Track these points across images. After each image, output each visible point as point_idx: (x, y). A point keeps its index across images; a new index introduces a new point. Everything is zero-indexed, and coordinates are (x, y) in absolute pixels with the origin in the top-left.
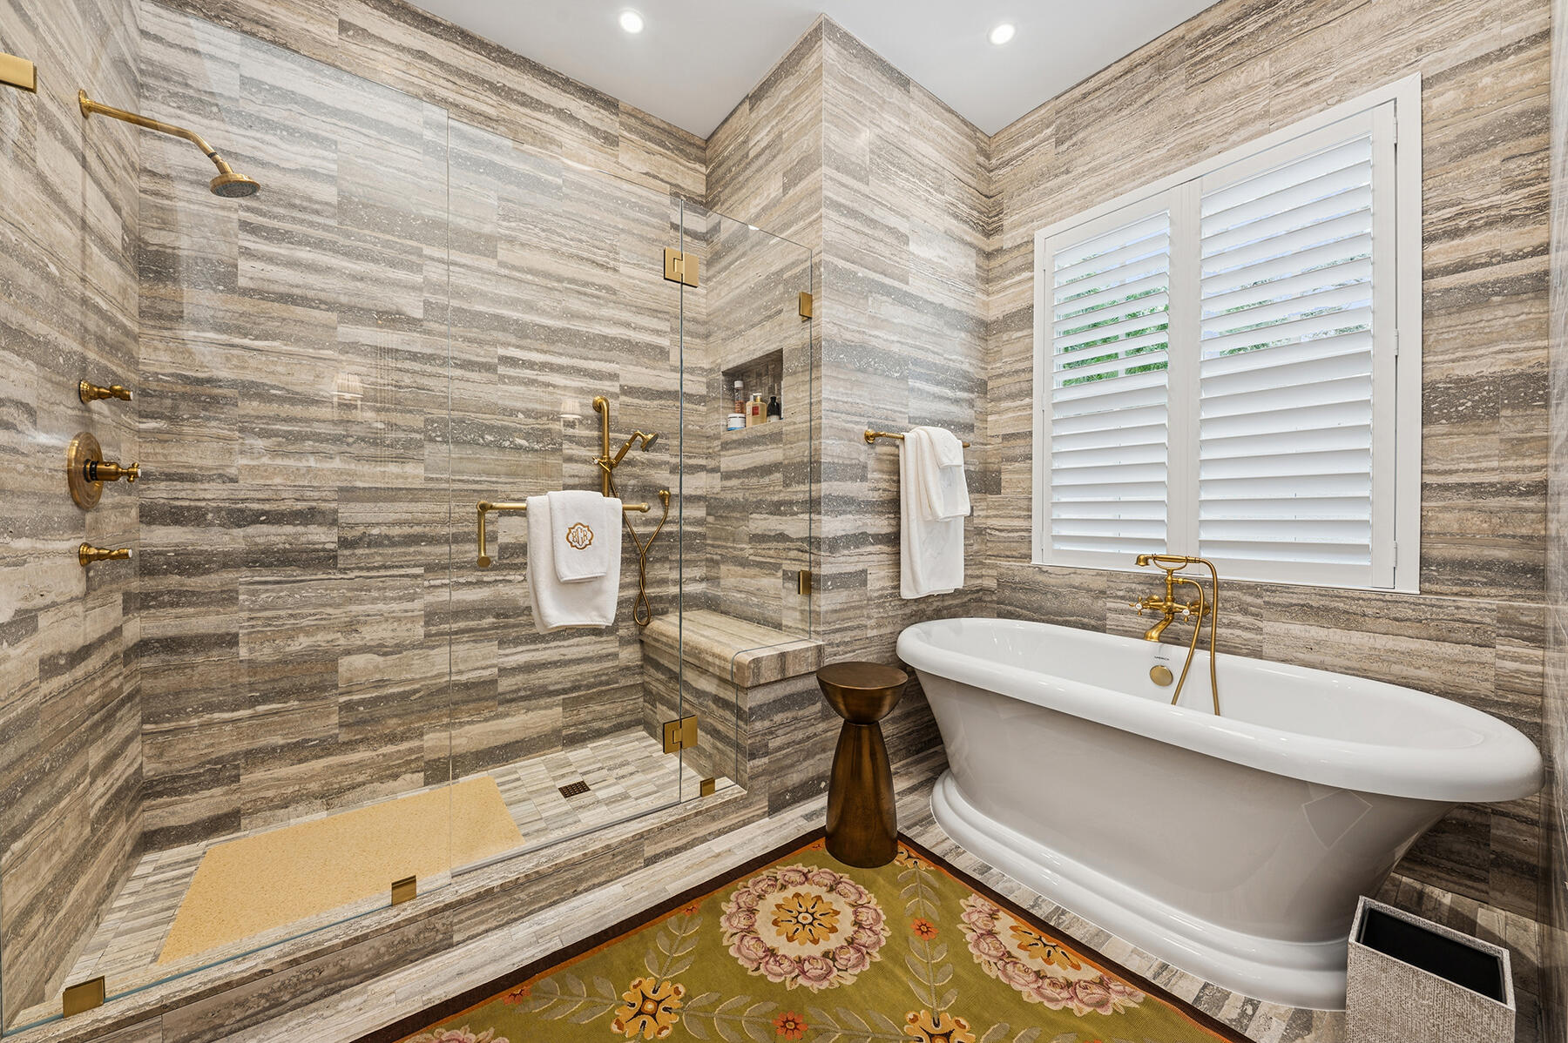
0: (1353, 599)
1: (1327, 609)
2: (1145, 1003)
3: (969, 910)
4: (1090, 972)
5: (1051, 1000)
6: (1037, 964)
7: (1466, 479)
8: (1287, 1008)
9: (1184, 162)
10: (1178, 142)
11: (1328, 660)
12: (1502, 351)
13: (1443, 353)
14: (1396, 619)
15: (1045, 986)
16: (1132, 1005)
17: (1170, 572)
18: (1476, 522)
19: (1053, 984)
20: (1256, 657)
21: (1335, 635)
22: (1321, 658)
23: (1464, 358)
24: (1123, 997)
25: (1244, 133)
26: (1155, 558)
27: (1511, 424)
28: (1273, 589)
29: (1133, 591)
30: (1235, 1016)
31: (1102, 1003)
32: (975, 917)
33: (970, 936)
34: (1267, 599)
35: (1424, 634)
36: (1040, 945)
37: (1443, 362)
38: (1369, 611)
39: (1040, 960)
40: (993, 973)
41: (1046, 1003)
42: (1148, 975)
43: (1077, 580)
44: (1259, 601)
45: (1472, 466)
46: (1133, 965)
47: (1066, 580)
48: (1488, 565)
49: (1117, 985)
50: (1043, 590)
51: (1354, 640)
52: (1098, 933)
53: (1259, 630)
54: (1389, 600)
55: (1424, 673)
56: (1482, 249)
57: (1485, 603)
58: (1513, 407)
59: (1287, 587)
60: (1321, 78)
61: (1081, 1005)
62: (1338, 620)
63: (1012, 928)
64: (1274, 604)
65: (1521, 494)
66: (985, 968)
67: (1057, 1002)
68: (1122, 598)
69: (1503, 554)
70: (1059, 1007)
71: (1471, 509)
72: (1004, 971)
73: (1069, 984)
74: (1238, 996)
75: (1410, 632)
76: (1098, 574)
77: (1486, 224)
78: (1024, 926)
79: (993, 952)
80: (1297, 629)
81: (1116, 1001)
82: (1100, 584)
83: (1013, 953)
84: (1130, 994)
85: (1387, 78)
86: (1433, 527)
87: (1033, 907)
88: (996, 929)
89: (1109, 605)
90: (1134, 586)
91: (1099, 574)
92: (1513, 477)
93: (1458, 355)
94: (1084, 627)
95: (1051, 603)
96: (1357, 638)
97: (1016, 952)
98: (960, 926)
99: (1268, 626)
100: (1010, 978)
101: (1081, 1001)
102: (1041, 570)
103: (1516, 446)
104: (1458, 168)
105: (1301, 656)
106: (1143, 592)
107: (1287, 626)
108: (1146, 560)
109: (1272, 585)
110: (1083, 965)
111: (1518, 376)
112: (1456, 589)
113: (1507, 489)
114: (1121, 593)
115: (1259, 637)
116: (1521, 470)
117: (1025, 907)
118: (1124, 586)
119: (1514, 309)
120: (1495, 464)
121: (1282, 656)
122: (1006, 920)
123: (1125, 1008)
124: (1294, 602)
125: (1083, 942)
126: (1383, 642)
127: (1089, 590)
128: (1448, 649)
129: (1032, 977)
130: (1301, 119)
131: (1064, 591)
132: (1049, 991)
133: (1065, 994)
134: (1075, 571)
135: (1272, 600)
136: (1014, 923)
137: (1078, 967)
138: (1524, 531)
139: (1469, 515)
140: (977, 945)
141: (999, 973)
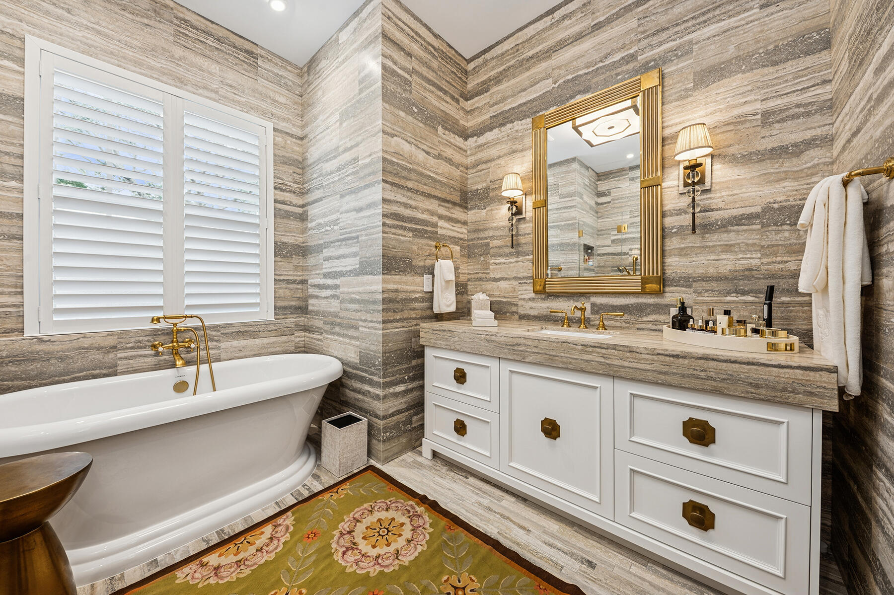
0: (256, 325)
1: (247, 332)
2: (293, 514)
3: (189, 578)
4: (268, 529)
5: (276, 548)
6: (252, 549)
7: (286, 278)
8: (310, 478)
9: (172, 82)
10: (169, 68)
11: (247, 353)
12: (293, 236)
13: (279, 231)
14: (269, 331)
15: (267, 549)
16: (293, 518)
17: (175, 325)
18: (288, 293)
19: (268, 545)
20: (217, 362)
21: (250, 342)
22: (245, 354)
23: (284, 235)
24: (288, 520)
25: (206, 93)
26: (165, 318)
27: (296, 260)
28: (224, 326)
29: (140, 342)
30: (308, 492)
31: (287, 528)
32: (197, 575)
33: (212, 581)
34: (222, 332)
35: (277, 335)
36: (240, 545)
37: (279, 235)
38: (261, 330)
39: (250, 548)
40: (247, 572)
41: (277, 551)
42: (278, 510)
43: (86, 343)
44: (219, 333)
45: (287, 273)
46: (271, 513)
47: (75, 344)
48: (291, 307)
49: (280, 520)
50: (47, 357)
51: (257, 343)
52: (245, 520)
53: (219, 348)
54: (267, 323)
55: (278, 349)
56: (288, 199)
57: (291, 320)
58: (296, 255)
59: (231, 324)
60: (240, 96)
61: (285, 536)
62: (250, 335)
63: (219, 557)
64: (226, 334)
65: (298, 284)
66: (241, 576)
67: (278, 546)
68: (131, 348)
69: (294, 303)
70: (281, 546)
71: (286, 288)
72: (248, 566)
73: (271, 539)
74: (300, 487)
75: (273, 335)
76: (108, 335)
77: (289, 191)
78: (223, 550)
79: (233, 569)
80: (235, 343)
81: (289, 522)
82: (111, 341)
83: (240, 559)
84: (287, 517)
85: (262, 117)
86: (277, 295)
87: (208, 543)
88: (216, 565)
89: (119, 355)
90: (141, 338)
91: (110, 334)
92: (296, 278)
93: (283, 233)
94: (95, 377)
95: (55, 366)
96: (258, 341)
97: (239, 557)
98: (200, 586)
99: (223, 345)
100: (255, 564)
101: (282, 536)
102: (40, 340)
103: (296, 268)
104: (283, 167)
105: (237, 355)
106: (148, 341)
107: (231, 343)
108: (158, 320)
109: (224, 324)
110: (262, 530)
111: (296, 245)
112: (283, 317)
113: (294, 282)
114: (131, 345)
115: (219, 351)
116: (298, 276)
117: (206, 547)
118: (133, 340)
119: (295, 223)
120: (292, 273)
121: (229, 358)
122: (213, 559)
123: (293, 521)
124: (234, 331)
125: (247, 527)
126: (266, 341)
127: (99, 348)
128: (284, 338)
129: (259, 554)
130: (232, 107)
131: (72, 354)
132: (271, 548)
133: (275, 542)
134: (84, 336)
135: (225, 332)
136: (217, 554)
137: (262, 533)
138: (298, 296)
139: (286, 290)
140: (222, 578)
141: (248, 569)
